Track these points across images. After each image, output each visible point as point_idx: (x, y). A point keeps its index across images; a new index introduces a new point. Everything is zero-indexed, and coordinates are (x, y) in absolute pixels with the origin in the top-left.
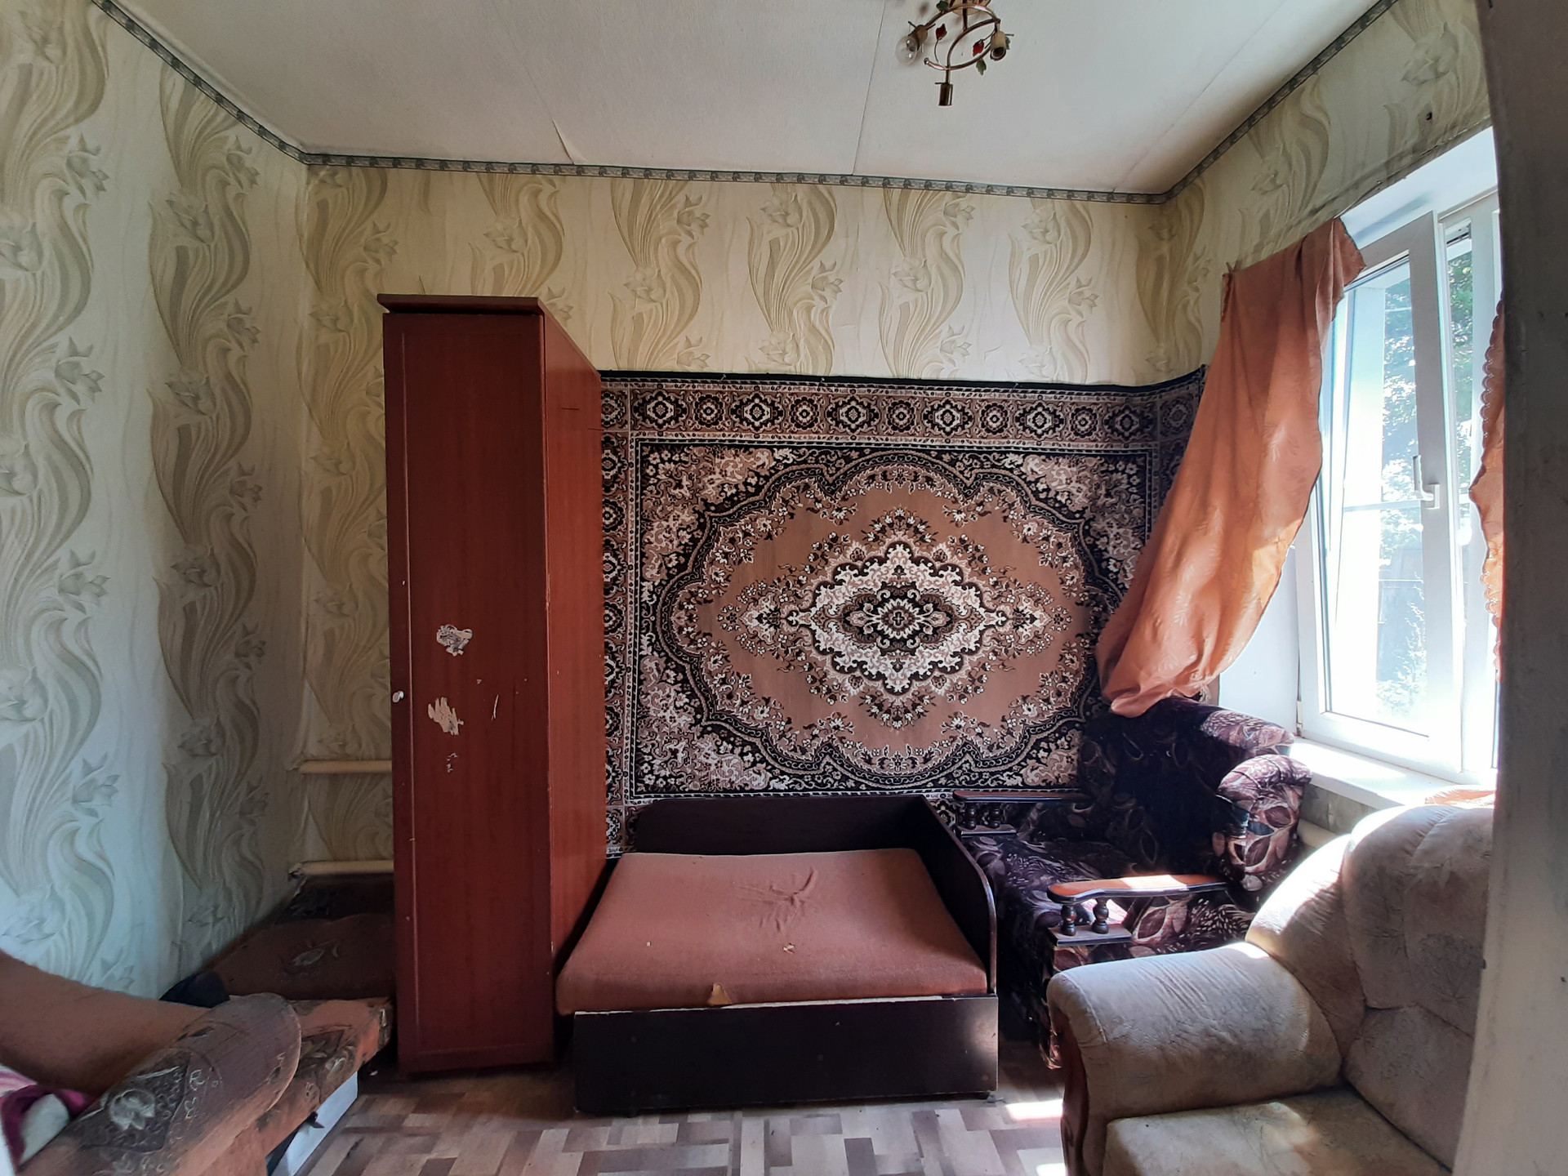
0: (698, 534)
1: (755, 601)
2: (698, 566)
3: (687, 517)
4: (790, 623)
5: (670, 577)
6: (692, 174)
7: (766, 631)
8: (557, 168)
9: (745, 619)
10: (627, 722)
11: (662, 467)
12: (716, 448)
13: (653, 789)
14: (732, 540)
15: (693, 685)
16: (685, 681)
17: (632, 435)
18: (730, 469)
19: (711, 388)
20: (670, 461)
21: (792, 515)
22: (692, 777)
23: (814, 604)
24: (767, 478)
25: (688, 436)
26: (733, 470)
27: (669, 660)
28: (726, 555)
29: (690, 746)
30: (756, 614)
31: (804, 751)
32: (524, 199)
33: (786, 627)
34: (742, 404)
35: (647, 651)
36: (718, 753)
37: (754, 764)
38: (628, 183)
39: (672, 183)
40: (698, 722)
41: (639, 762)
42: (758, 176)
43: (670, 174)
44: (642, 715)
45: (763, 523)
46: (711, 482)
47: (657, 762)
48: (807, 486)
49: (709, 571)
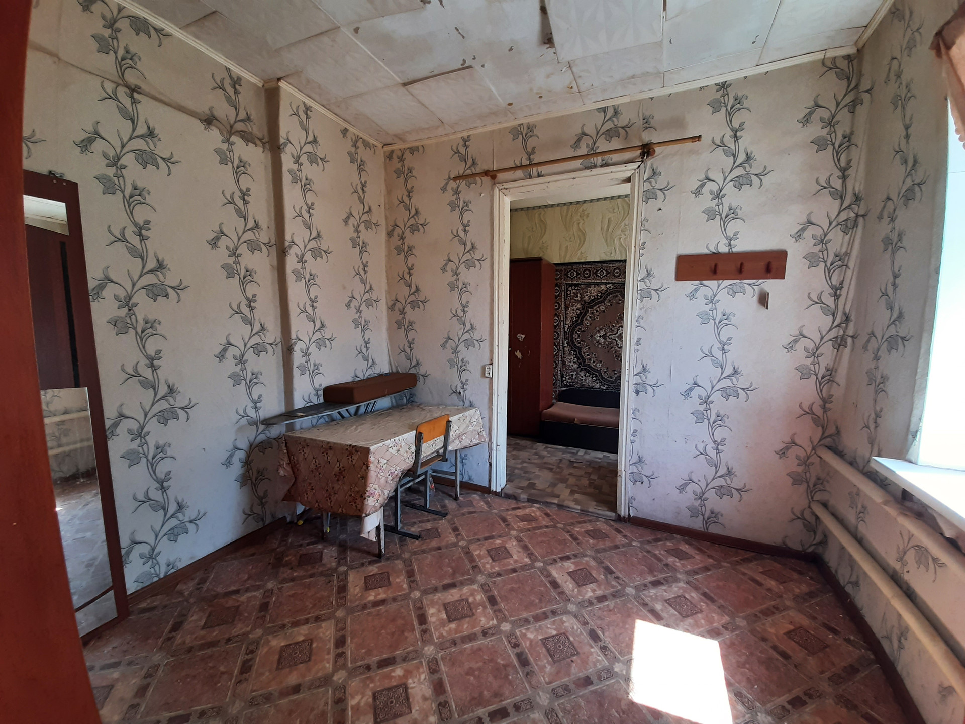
0: (582, 311)
1: (599, 331)
2: (582, 321)
3: (579, 306)
4: (610, 339)
5: (573, 324)
6: (585, 202)
7: (602, 340)
8: (546, 206)
9: (595, 337)
10: (560, 365)
11: (572, 291)
12: (589, 285)
13: (566, 385)
14: (593, 313)
15: (579, 357)
16: (577, 354)
17: (564, 282)
18: (592, 291)
19: (588, 266)
20: (575, 289)
21: (611, 305)
22: (577, 383)
23: (617, 333)
24: (604, 293)
25: (580, 281)
26: (593, 291)
27: (572, 348)
28: (590, 317)
29: (577, 374)
30: (599, 335)
31: (611, 378)
32: (537, 215)
33: (608, 340)
34: (597, 271)
35: (566, 345)
36: (585, 376)
37: (596, 380)
38: (566, 207)
39: (578, 205)
40: (580, 367)
41: (563, 377)
42: (605, 199)
43: (578, 202)
44: (564, 363)
45: (602, 307)
46: (587, 295)
47: (568, 377)
48: (617, 296)
49: (585, 322)
